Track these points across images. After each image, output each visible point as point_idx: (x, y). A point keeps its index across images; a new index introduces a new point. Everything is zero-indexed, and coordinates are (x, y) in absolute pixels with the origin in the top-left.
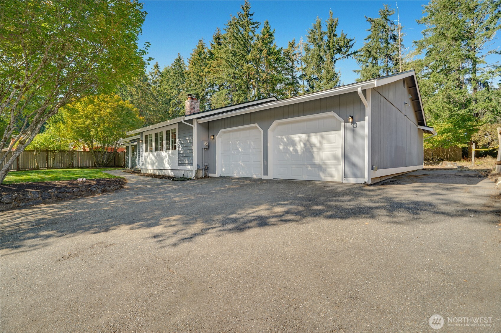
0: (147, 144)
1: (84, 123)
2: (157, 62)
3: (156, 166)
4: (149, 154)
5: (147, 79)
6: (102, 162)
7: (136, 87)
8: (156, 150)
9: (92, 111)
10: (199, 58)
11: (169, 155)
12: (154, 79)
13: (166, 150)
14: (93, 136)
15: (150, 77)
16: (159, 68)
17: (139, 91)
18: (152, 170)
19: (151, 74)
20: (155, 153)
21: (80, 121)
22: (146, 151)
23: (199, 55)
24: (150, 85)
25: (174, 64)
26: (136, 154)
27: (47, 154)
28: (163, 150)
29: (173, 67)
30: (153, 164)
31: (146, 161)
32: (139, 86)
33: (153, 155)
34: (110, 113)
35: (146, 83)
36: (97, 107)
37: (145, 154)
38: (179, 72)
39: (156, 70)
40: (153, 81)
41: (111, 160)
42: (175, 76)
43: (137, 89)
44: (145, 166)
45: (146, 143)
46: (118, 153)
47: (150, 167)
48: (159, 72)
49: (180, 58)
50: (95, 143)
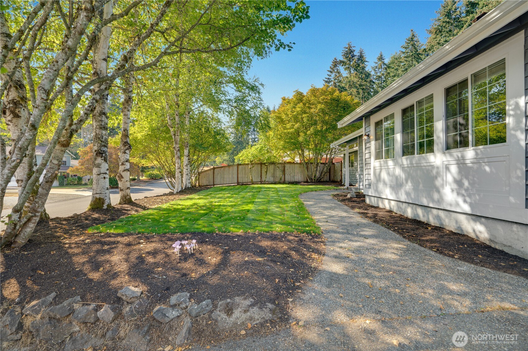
0: (380, 141)
1: (293, 128)
2: (381, 53)
3: (408, 194)
4: (386, 163)
5: (369, 74)
6: (315, 177)
7: (356, 87)
8: (407, 150)
9: (301, 111)
10: (448, 20)
11: (461, 163)
12: (379, 74)
13: (448, 148)
14: (302, 142)
15: (373, 73)
16: (383, 59)
17: (361, 91)
18: (393, 203)
19: (374, 69)
20: (405, 161)
21: (288, 126)
22: (378, 156)
23: (448, 16)
24: (373, 82)
25: (405, 45)
26: (356, 164)
27: (261, 166)
28: (431, 150)
29: (404, 50)
30: (397, 186)
31: (378, 179)
32: (360, 85)
33: (396, 163)
34: (323, 111)
35: (368, 80)
36: (307, 105)
37: (375, 163)
38: (412, 55)
39: (380, 62)
40: (377, 76)
41: (325, 173)
42: (406, 61)
43: (358, 89)
44: (376, 190)
45: (376, 139)
46: (334, 164)
47: (387, 193)
48: (384, 64)
49: (413, 35)
50: (306, 153)
